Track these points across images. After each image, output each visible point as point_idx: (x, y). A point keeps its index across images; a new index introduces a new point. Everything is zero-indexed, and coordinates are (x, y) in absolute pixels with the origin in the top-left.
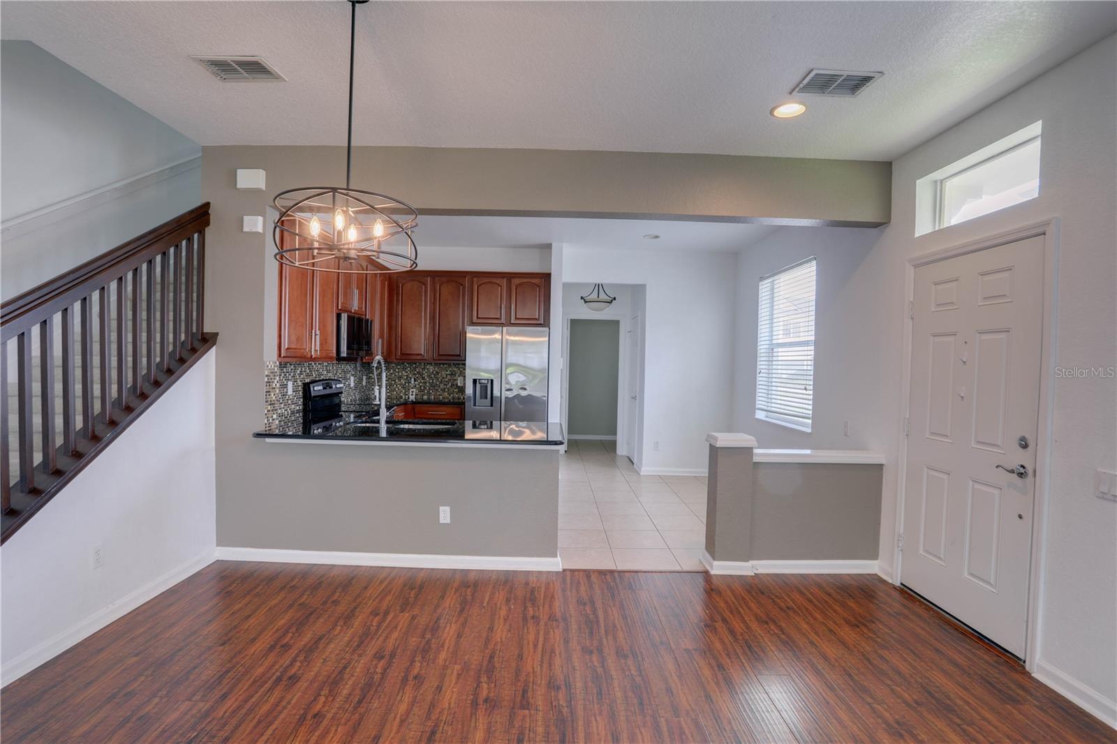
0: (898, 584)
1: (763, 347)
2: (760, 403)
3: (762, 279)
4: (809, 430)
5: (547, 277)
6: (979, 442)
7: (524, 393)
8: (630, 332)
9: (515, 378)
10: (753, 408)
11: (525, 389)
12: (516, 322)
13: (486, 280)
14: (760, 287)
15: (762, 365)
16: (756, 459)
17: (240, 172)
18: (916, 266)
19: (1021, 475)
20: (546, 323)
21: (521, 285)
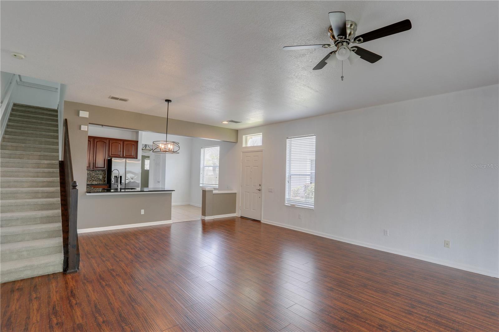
0: (240, 217)
1: (202, 166)
2: (201, 182)
3: (202, 148)
4: (218, 188)
5: (137, 142)
6: (254, 186)
7: (132, 181)
8: (154, 160)
9: (129, 176)
10: (199, 184)
11: (133, 179)
12: (126, 156)
13: (115, 141)
14: (201, 150)
15: (201, 172)
16: (214, 193)
17: (81, 112)
18: (243, 152)
19: (260, 190)
20: (136, 157)
21: (128, 144)
